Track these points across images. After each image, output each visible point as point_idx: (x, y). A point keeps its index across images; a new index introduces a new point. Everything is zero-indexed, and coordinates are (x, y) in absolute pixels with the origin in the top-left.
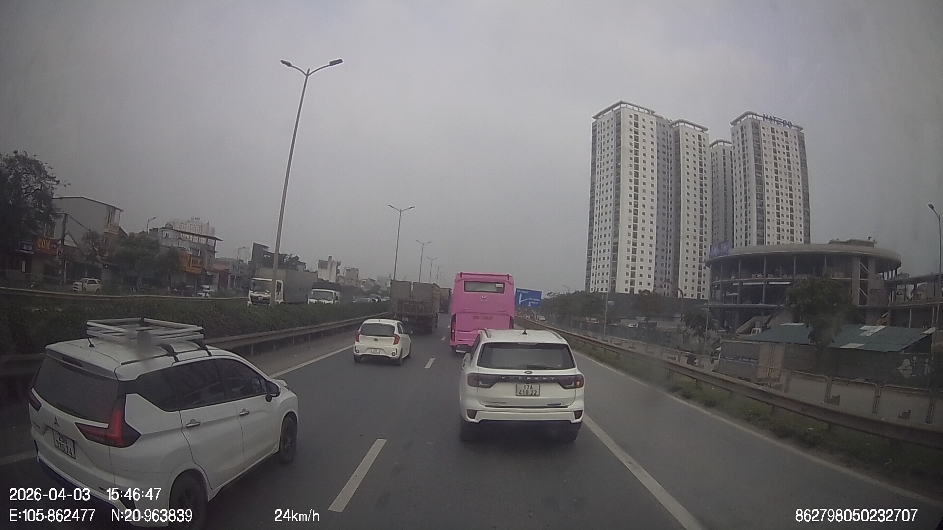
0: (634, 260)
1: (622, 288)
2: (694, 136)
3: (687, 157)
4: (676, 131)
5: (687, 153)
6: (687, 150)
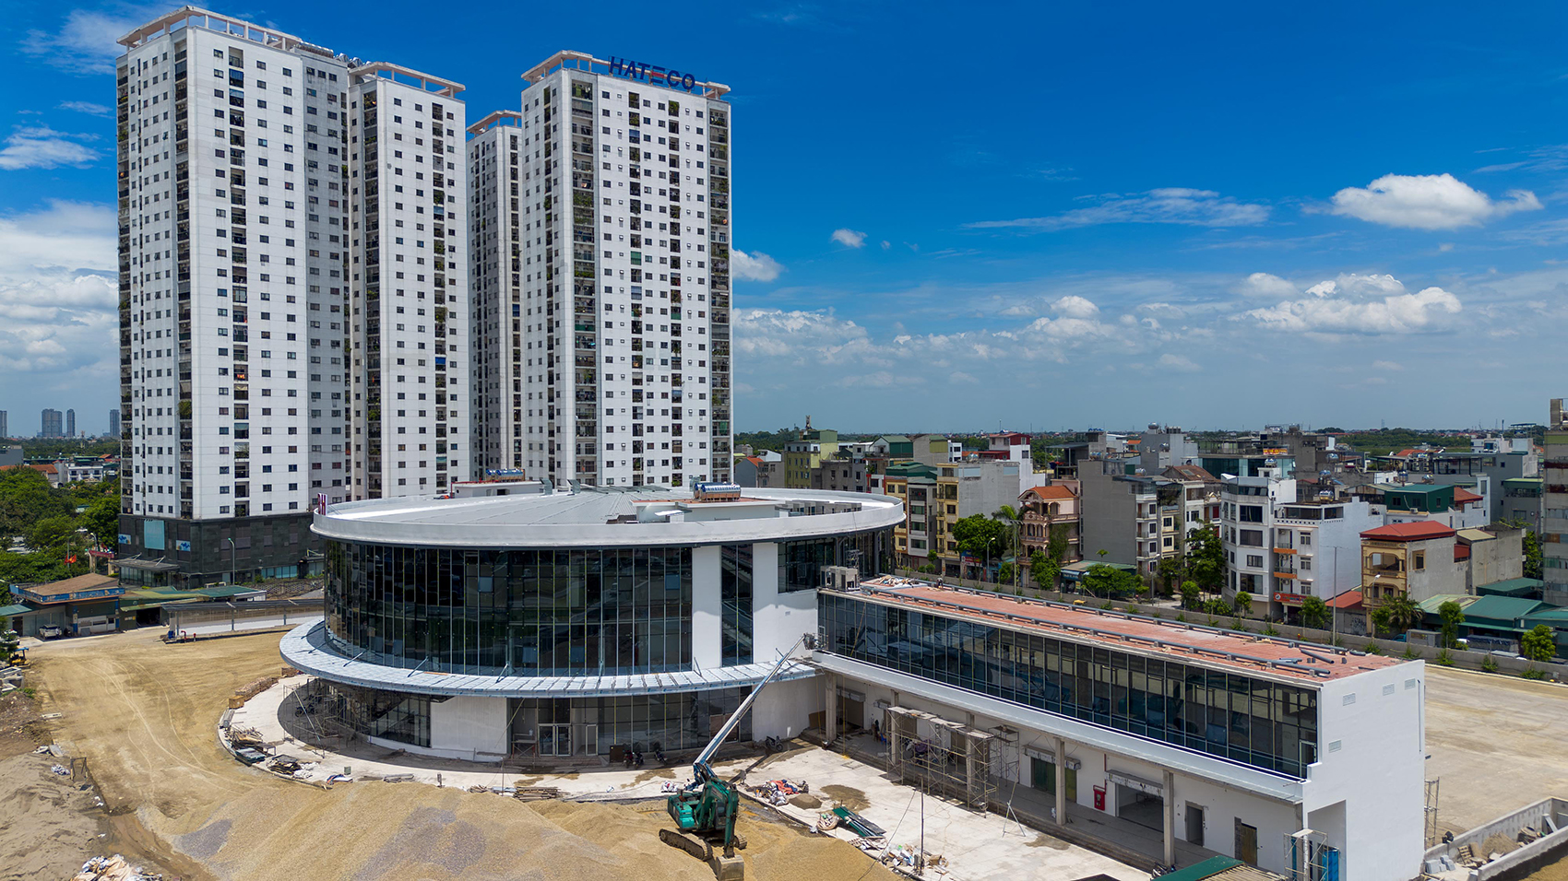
2: (419, 108)
3: (397, 163)
4: (369, 94)
5: (398, 154)
6: (398, 146)
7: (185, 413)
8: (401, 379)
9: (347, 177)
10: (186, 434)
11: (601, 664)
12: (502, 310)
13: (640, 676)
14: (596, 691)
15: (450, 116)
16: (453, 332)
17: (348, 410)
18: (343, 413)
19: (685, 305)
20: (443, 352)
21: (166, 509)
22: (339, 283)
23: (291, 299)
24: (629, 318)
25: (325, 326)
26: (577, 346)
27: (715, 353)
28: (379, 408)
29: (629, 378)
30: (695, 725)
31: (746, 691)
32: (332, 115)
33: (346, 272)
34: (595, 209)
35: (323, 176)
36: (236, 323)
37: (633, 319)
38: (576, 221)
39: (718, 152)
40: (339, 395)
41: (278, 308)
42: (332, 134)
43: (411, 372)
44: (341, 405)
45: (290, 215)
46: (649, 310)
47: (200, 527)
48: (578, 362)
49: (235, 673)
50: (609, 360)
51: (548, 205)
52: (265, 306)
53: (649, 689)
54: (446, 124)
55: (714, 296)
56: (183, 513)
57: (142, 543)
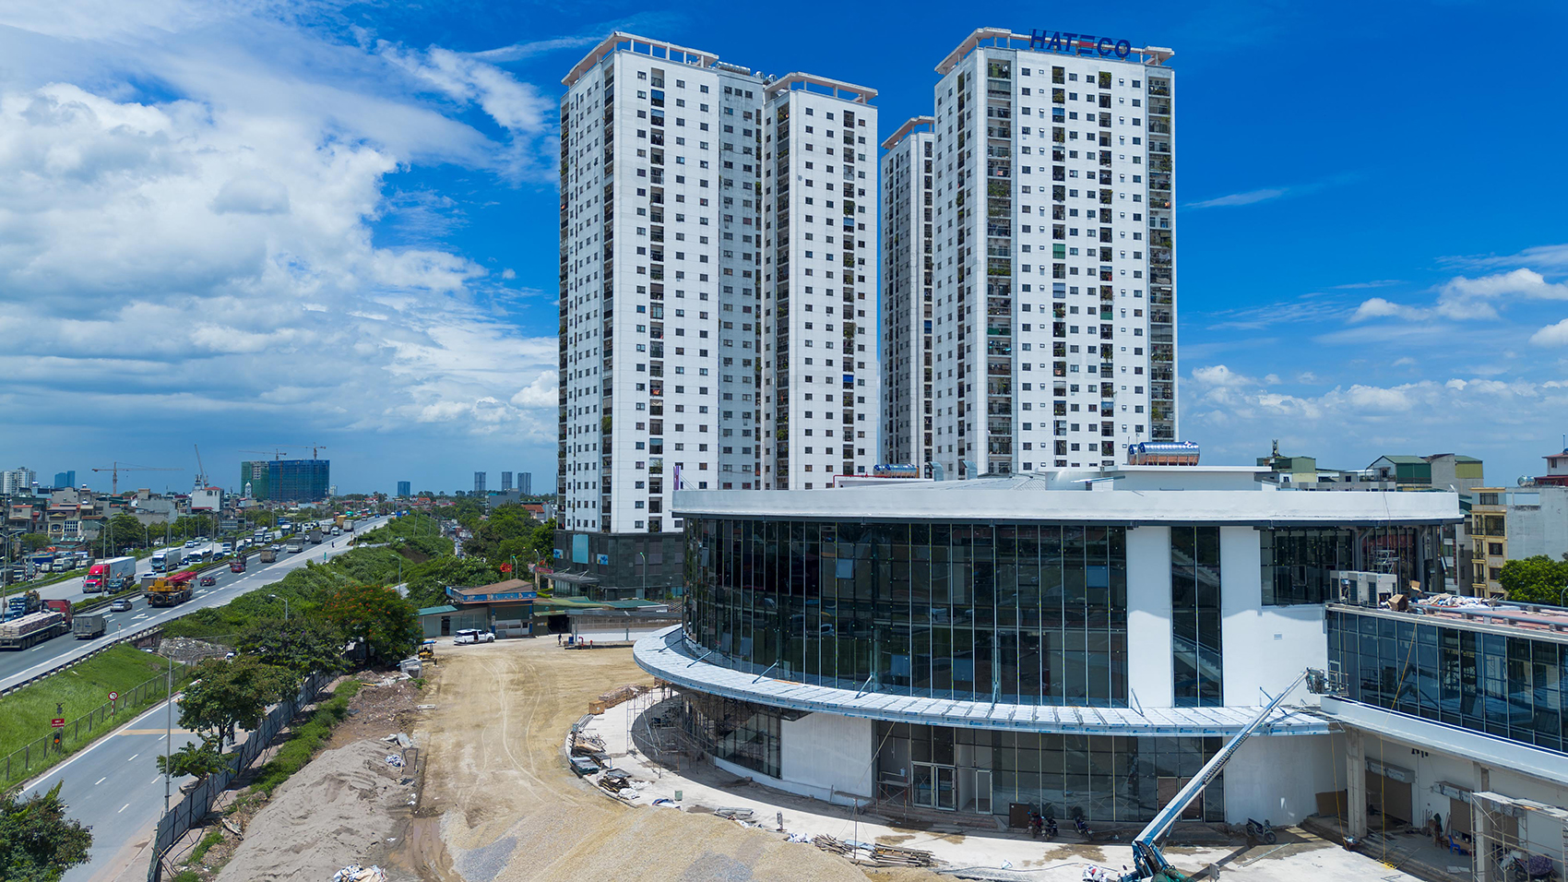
0: (657, 449)
1: (626, 520)
2: (830, 116)
3: (808, 174)
4: (782, 108)
5: (809, 165)
6: (809, 157)
7: (607, 429)
8: (808, 397)
9: (761, 194)
10: (607, 448)
11: (996, 686)
12: (913, 328)
13: (1051, 708)
14: (987, 721)
15: (862, 123)
16: (861, 348)
17: (758, 430)
18: (753, 433)
19: (1117, 303)
20: (851, 370)
21: (590, 524)
22: (751, 301)
23: (703, 316)
24: (1050, 319)
25: (738, 344)
26: (990, 352)
27: (1154, 358)
28: (787, 426)
29: (1050, 389)
30: (1135, 790)
31: (1212, 744)
32: (747, 133)
33: (758, 290)
34: (1012, 199)
35: (738, 194)
36: (653, 340)
37: (1055, 320)
38: (990, 213)
39: (1158, 126)
40: (749, 414)
41: (692, 324)
42: (747, 151)
43: (819, 390)
44: (751, 425)
45: (704, 231)
46: (1074, 310)
47: (617, 541)
48: (990, 370)
49: (613, 681)
50: (1027, 367)
51: (960, 201)
52: (679, 323)
53: (1064, 726)
54: (857, 131)
55: (1153, 291)
56: (604, 527)
57: (571, 557)
